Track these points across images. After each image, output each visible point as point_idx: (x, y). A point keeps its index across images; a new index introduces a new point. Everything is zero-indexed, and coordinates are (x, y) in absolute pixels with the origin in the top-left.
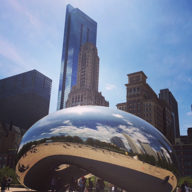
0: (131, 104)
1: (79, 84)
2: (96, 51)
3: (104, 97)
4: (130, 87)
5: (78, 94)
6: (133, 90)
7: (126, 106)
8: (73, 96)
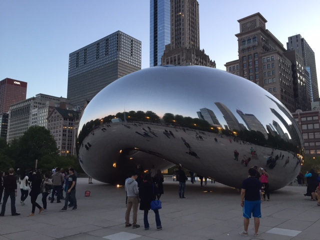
0: (245, 62)
1: (174, 42)
3: (208, 56)
4: (243, 37)
5: (173, 56)
6: (246, 42)
7: (238, 64)
8: (168, 59)
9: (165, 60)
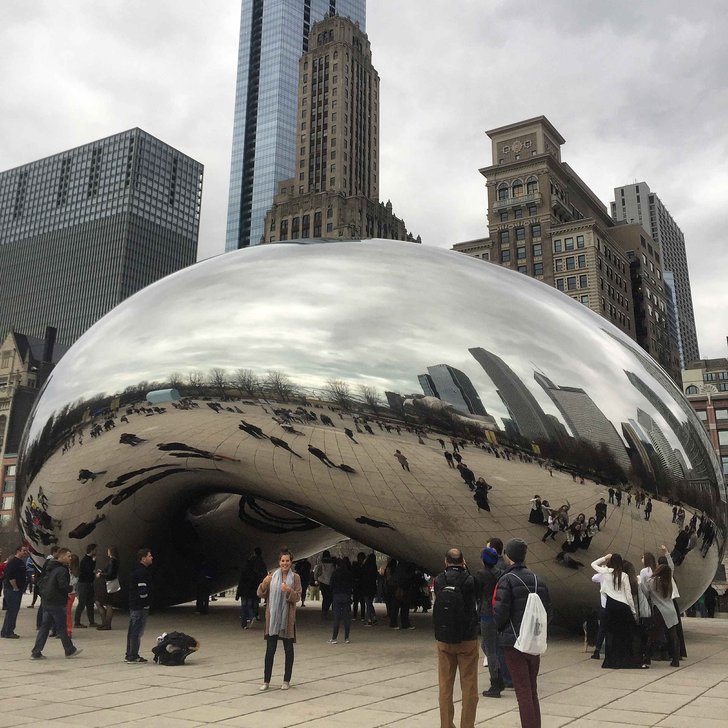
0: (507, 245)
1: (306, 176)
2: (364, 48)
3: (402, 223)
4: (501, 177)
5: (300, 215)
6: (510, 191)
7: (487, 251)
8: (284, 223)
9: (278, 225)
